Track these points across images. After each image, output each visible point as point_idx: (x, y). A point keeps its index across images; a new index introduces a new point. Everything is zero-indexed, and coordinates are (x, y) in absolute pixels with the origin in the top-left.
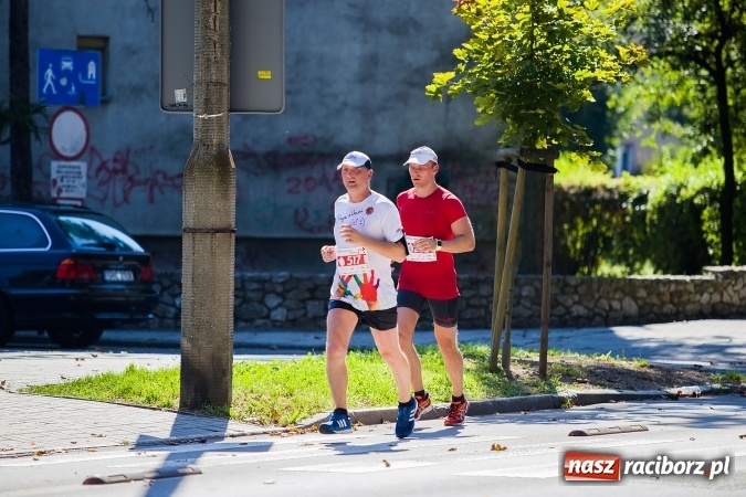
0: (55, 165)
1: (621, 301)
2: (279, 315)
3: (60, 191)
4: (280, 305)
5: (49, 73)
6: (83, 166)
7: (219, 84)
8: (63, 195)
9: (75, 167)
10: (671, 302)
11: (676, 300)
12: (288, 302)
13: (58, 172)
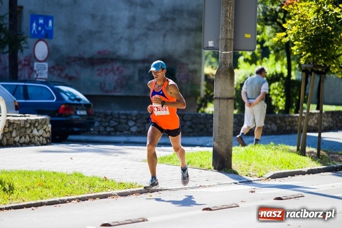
0: (36, 64)
1: (271, 124)
2: (134, 129)
3: (37, 75)
4: (134, 125)
5: (34, 25)
6: (46, 65)
7: (230, 39)
8: (39, 77)
9: (43, 65)
10: (289, 125)
11: (291, 124)
12: (138, 124)
13: (37, 67)
